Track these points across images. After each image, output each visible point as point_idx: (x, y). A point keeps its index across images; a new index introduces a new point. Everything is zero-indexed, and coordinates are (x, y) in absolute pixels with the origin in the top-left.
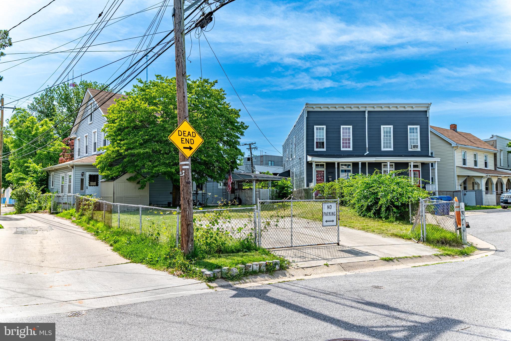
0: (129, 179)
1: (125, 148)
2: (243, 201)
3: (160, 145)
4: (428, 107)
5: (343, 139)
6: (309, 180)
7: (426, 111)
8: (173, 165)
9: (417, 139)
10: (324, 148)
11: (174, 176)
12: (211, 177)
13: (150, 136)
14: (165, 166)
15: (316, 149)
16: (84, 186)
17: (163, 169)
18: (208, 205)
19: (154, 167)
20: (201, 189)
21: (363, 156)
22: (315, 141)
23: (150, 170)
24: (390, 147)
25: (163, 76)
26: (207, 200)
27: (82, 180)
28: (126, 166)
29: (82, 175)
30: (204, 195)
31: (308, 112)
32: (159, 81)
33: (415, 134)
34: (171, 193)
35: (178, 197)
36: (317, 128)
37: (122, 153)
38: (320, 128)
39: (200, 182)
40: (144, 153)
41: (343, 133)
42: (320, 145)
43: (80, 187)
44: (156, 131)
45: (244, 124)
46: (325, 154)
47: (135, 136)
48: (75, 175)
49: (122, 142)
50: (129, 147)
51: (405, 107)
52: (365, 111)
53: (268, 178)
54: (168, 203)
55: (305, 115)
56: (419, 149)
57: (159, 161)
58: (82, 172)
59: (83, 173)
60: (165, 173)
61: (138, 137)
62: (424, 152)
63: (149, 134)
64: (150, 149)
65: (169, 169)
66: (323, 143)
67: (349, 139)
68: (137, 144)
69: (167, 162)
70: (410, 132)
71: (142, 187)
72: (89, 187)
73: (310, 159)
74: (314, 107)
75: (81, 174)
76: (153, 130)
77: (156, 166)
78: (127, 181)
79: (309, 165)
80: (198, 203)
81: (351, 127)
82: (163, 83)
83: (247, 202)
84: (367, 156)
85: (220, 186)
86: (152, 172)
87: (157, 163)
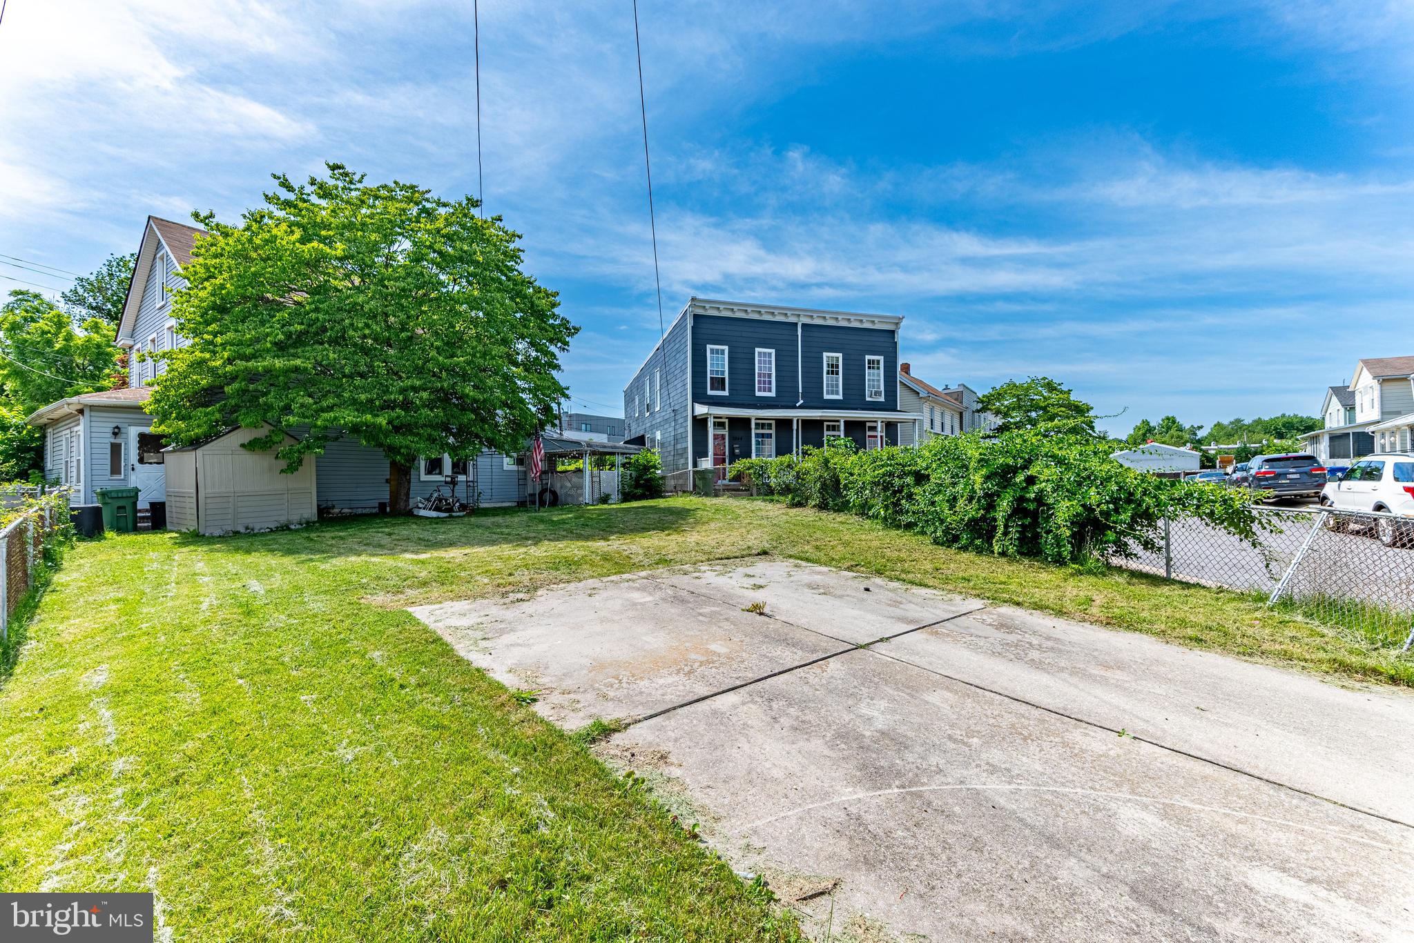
0: (250, 446)
1: (226, 355)
2: (562, 498)
3: (340, 351)
4: (897, 324)
5: (760, 375)
6: (700, 451)
7: (893, 332)
8: (382, 408)
9: (879, 381)
10: (724, 390)
11: (386, 438)
12: (491, 443)
13: (309, 325)
14: (357, 410)
15: (710, 392)
16: (123, 464)
17: (348, 417)
18: (483, 505)
19: (323, 410)
20: (465, 472)
21: (794, 407)
22: (709, 376)
23: (307, 417)
24: (837, 393)
25: (349, 169)
26: (479, 496)
27: (116, 450)
28: (236, 409)
29: (115, 434)
30: (471, 484)
31: (696, 317)
32: (340, 184)
33: (876, 371)
34: (387, 481)
35: (403, 492)
36: (712, 350)
37: (217, 368)
38: (717, 350)
39: (462, 453)
40: (287, 371)
41: (760, 362)
42: (719, 383)
43: (109, 467)
44: (327, 313)
45: (568, 322)
46: (727, 402)
47: (263, 323)
48: (90, 432)
49: (219, 340)
50: (241, 351)
51: (861, 321)
52: (796, 324)
53: (615, 447)
54: (380, 504)
55: (690, 323)
56: (882, 399)
57: (339, 396)
58: (115, 425)
59: (117, 427)
60: (355, 429)
61: (271, 327)
62: (890, 405)
63: (305, 321)
64: (309, 359)
65: (369, 417)
66: (723, 379)
67: (770, 376)
68: (269, 345)
69: (363, 397)
70: (869, 368)
71: (293, 467)
72: (137, 465)
73: (701, 410)
74: (707, 306)
75: (110, 430)
76: (317, 310)
77: (330, 408)
78: (242, 451)
79: (700, 424)
80: (458, 504)
81: (773, 351)
82: (351, 190)
83: (569, 499)
84: (800, 407)
85: (508, 464)
86: (316, 426)
87: (331, 401)
